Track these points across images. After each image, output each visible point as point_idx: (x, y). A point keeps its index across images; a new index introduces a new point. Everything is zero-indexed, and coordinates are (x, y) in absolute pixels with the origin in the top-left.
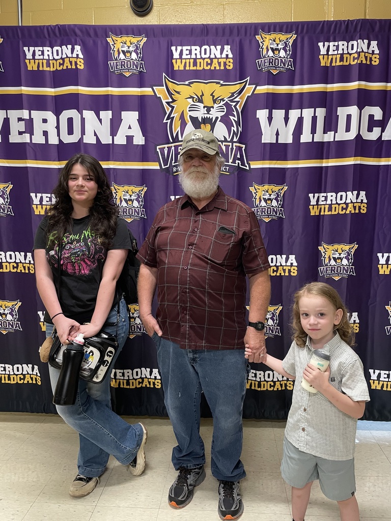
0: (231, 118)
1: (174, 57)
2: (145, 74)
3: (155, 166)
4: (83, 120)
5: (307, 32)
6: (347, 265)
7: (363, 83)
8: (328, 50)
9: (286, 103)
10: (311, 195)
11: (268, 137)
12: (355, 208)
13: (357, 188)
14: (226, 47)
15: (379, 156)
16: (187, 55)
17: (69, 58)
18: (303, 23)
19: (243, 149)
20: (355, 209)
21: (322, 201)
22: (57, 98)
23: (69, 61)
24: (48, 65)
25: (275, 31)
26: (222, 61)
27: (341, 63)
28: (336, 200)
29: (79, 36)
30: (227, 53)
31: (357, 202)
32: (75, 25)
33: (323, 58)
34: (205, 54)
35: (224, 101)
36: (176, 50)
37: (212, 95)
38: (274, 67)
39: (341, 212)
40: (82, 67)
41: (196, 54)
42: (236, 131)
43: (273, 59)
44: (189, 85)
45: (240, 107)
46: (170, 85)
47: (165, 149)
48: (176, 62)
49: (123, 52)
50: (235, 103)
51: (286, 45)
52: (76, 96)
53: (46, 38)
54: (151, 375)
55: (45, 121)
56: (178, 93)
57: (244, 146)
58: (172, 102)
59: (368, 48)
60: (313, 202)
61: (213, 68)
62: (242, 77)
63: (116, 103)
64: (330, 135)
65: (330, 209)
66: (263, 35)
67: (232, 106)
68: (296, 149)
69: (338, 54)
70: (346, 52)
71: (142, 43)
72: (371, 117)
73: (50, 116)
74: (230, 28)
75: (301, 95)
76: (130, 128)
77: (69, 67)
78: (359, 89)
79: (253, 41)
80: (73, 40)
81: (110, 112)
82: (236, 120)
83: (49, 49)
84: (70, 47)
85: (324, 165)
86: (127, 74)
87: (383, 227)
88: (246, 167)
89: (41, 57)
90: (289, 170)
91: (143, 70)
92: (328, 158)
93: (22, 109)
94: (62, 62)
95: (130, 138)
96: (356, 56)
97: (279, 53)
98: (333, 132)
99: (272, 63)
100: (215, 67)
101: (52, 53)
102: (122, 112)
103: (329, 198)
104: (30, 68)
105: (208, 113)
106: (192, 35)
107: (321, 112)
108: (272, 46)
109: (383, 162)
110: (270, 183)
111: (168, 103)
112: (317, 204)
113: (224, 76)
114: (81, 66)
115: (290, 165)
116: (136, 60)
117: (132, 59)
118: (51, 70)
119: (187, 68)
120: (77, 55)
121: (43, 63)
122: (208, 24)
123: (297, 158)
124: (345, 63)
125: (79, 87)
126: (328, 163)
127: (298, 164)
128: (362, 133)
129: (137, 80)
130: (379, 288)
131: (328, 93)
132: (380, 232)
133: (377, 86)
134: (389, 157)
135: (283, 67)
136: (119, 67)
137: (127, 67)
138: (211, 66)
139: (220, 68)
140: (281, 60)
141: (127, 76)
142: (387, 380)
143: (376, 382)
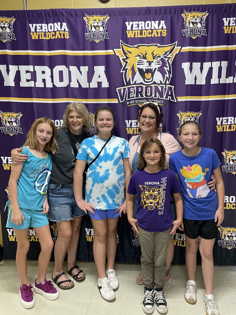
0: (165, 68)
2: (109, 41)
3: (115, 101)
4: (70, 72)
5: (215, 11)
8: (229, 23)
9: (201, 58)
10: (217, 119)
11: (189, 81)
16: (136, 27)
17: (59, 31)
18: (213, 6)
19: (173, 89)
21: (225, 122)
22: (51, 57)
23: (59, 33)
24: (45, 36)
25: (194, 11)
26: (159, 31)
28: (234, 122)
29: (65, 16)
30: (162, 26)
32: (63, 9)
33: (226, 28)
34: (148, 26)
35: (160, 57)
36: (129, 24)
37: (152, 53)
38: (194, 34)
40: (68, 37)
41: (142, 27)
42: (168, 77)
43: (193, 29)
44: (137, 47)
45: (171, 61)
46: (125, 47)
47: (122, 90)
48: (129, 32)
49: (94, 26)
51: (202, 20)
52: (65, 57)
53: (43, 18)
55: (43, 72)
56: (130, 53)
57: (173, 87)
58: (126, 59)
60: (219, 123)
61: (153, 36)
62: (172, 41)
63: (90, 61)
64: (231, 79)
65: (230, 128)
66: (186, 14)
68: (208, 89)
71: (106, 20)
73: (47, 69)
74: (165, 9)
75: (211, 53)
76: (99, 77)
77: (60, 37)
79: (180, 18)
80: (61, 19)
81: (87, 67)
82: (169, 70)
83: (46, 25)
84: (59, 23)
85: (226, 99)
86: (97, 41)
88: (175, 100)
89: (41, 30)
90: (203, 102)
91: (107, 38)
92: (229, 94)
93: (29, 65)
94: (54, 34)
95: (99, 84)
97: (197, 25)
98: (233, 77)
99: (192, 31)
100: (154, 35)
101: (48, 28)
102: (94, 66)
103: (229, 121)
104: (33, 38)
105: (150, 66)
106: (139, 14)
107: (224, 64)
108: (192, 21)
110: (191, 110)
111: (123, 60)
112: (222, 125)
113: (161, 41)
114: (67, 37)
115: (204, 99)
116: (103, 32)
117: (100, 31)
118: (47, 39)
119: (136, 36)
120: (65, 29)
121: (41, 34)
122: (150, 7)
123: (208, 94)
125: (66, 50)
126: (229, 97)
127: (209, 98)
129: (103, 45)
131: (229, 51)
135: (199, 35)
136: (92, 36)
137: (97, 36)
138: (152, 35)
139: (158, 36)
140: (198, 30)
141: (97, 43)
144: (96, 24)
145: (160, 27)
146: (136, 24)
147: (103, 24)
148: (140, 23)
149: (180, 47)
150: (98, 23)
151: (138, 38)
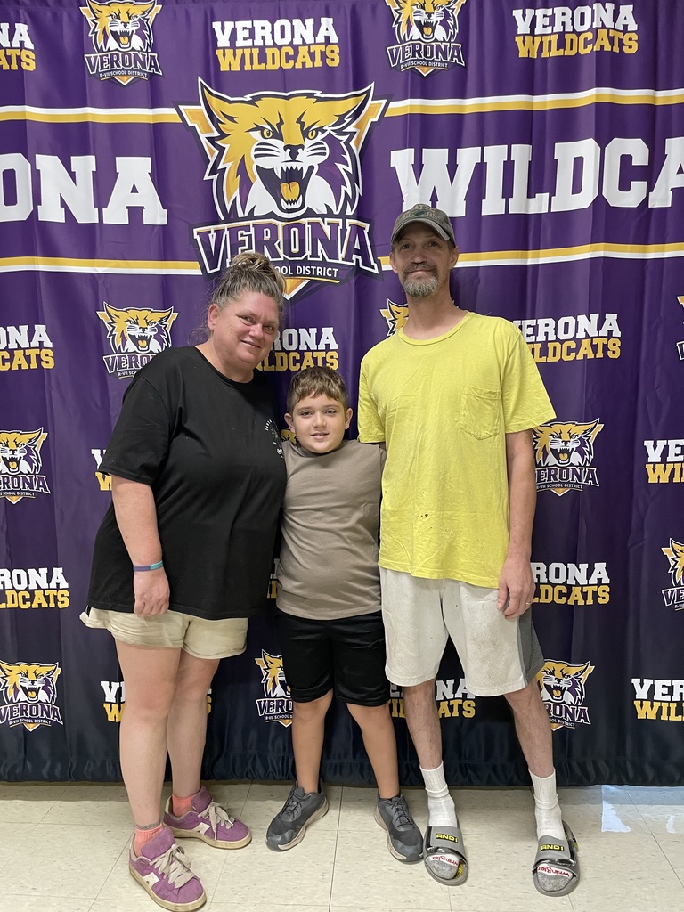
0: (340, 166)
1: (219, 46)
2: (162, 79)
3: (191, 269)
4: (36, 175)
6: (580, 465)
7: (606, 91)
8: (533, 25)
9: (452, 133)
12: (594, 348)
13: (599, 306)
14: (323, 20)
15: (643, 239)
16: (245, 39)
17: (5, 48)
19: (366, 231)
20: (595, 351)
21: (529, 335)
23: (5, 55)
26: (317, 50)
27: (560, 53)
29: (24, 4)
30: (327, 34)
31: (598, 337)
33: (524, 42)
35: (324, 131)
36: (223, 29)
37: (299, 121)
38: (424, 60)
39: (566, 358)
40: (32, 67)
41: (263, 38)
42: (350, 194)
43: (420, 45)
44: (251, 102)
45: (357, 143)
46: (214, 102)
47: (210, 235)
48: (224, 55)
49: (114, 34)
51: (447, 16)
52: (20, 126)
56: (231, 119)
57: (367, 226)
58: (219, 138)
59: (615, 20)
61: (298, 65)
62: (359, 82)
63: (104, 140)
64: (541, 199)
65: (544, 352)
67: (342, 143)
68: (473, 230)
69: (553, 33)
70: (569, 28)
71: (152, 16)
72: (626, 160)
75: (481, 117)
76: (134, 190)
77: (6, 67)
78: (599, 107)
79: (380, 11)
80: (12, 14)
81: (92, 158)
82: (351, 172)
84: (5, 26)
85: (530, 262)
86: (125, 81)
87: (655, 387)
88: (373, 268)
90: (460, 272)
91: (157, 70)
92: (537, 248)
95: (135, 212)
96: (590, 36)
97: (433, 32)
98: (548, 194)
99: (419, 52)
100: (304, 64)
102: (117, 158)
105: (294, 160)
107: (522, 154)
109: (653, 252)
111: (211, 140)
113: (323, 80)
114: (30, 65)
116: (142, 50)
117: (133, 49)
119: (248, 67)
120: (22, 43)
123: (476, 248)
124: (568, 52)
125: (26, 107)
126: (538, 257)
127: (478, 259)
128: (607, 194)
129: (144, 92)
130: (648, 512)
131: (535, 114)
132: (648, 398)
133: (634, 96)
134: (663, 242)
135: (441, 62)
136: (107, 65)
137: (124, 64)
138: (295, 62)
139: (313, 65)
140: (438, 46)
141: (125, 84)
142: (668, 698)
143: (647, 704)
144: (119, 28)
145: (321, 38)
146: (245, 28)
147: (143, 26)
148: (258, 24)
149: (384, 101)
150: (125, 25)
151: (252, 71)
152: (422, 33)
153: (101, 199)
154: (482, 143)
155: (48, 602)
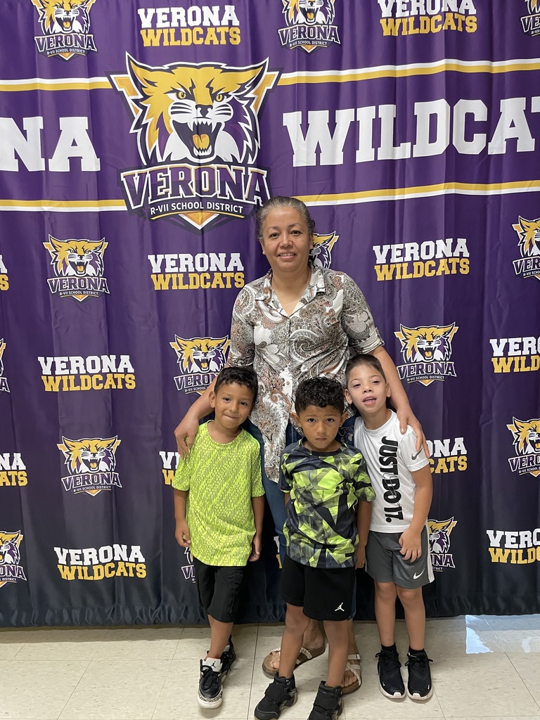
0: (243, 125)
1: (143, 27)
2: (97, 55)
3: (118, 206)
6: (442, 360)
7: (454, 62)
8: (394, 10)
9: (334, 98)
10: (376, 249)
11: (302, 157)
12: (450, 266)
13: (453, 233)
14: (227, 7)
15: (485, 180)
16: (164, 22)
19: (264, 177)
20: (450, 269)
21: (397, 257)
26: (223, 31)
27: (417, 31)
28: (420, 255)
30: (230, 18)
31: (453, 257)
33: (387, 23)
34: (194, 19)
35: (229, 96)
36: (146, 14)
37: (208, 86)
38: (308, 40)
39: (428, 275)
41: (179, 21)
42: (251, 147)
43: (305, 28)
44: (169, 71)
45: (255, 107)
46: (138, 71)
47: (134, 178)
48: (147, 34)
49: (59, 20)
50: (248, 101)
51: (325, 4)
54: (128, 556)
56: (152, 84)
57: (265, 172)
58: (142, 100)
59: (459, 6)
60: (381, 259)
61: (207, 42)
62: (256, 58)
63: (49, 104)
64: (405, 148)
65: (411, 270)
67: (243, 106)
68: (350, 174)
69: (410, 16)
70: (423, 12)
71: (89, 6)
72: (469, 116)
75: (354, 84)
76: (74, 144)
78: (448, 74)
81: (40, 119)
82: (251, 129)
85: (397, 197)
86: (67, 57)
87: (497, 296)
90: (341, 208)
91: (93, 48)
92: (403, 186)
95: (75, 162)
97: (315, 17)
98: (410, 143)
99: (304, 33)
100: (211, 42)
102: (60, 118)
103: (408, 252)
105: (204, 117)
107: (388, 112)
108: (302, 6)
109: (492, 190)
111: (136, 101)
112: (388, 263)
113: (230, 56)
115: (341, 200)
116: (81, 32)
117: (74, 32)
119: (166, 43)
123: (352, 188)
124: (423, 31)
126: (404, 194)
127: (353, 198)
128: (456, 144)
129: (82, 65)
130: (495, 396)
131: (397, 80)
132: (491, 305)
133: (475, 66)
134: (501, 182)
135: (322, 40)
136: (53, 45)
137: (66, 44)
138: (204, 40)
139: (219, 42)
140: (319, 28)
141: (67, 59)
142: (516, 546)
143: (499, 551)
144: (62, 16)
145: (225, 22)
146: (163, 14)
147: (82, 13)
148: (174, 10)
149: (277, 73)
150: (68, 13)
151: (169, 47)
152: (306, 17)
153: (48, 150)
154: (355, 106)
155: (10, 481)
